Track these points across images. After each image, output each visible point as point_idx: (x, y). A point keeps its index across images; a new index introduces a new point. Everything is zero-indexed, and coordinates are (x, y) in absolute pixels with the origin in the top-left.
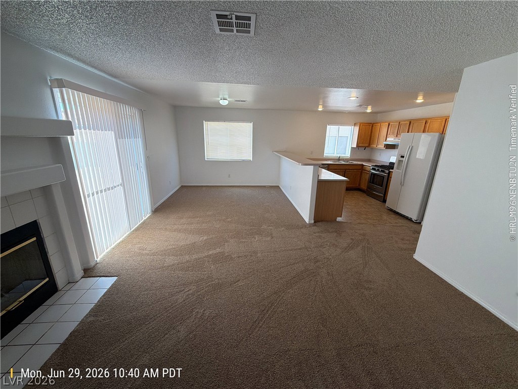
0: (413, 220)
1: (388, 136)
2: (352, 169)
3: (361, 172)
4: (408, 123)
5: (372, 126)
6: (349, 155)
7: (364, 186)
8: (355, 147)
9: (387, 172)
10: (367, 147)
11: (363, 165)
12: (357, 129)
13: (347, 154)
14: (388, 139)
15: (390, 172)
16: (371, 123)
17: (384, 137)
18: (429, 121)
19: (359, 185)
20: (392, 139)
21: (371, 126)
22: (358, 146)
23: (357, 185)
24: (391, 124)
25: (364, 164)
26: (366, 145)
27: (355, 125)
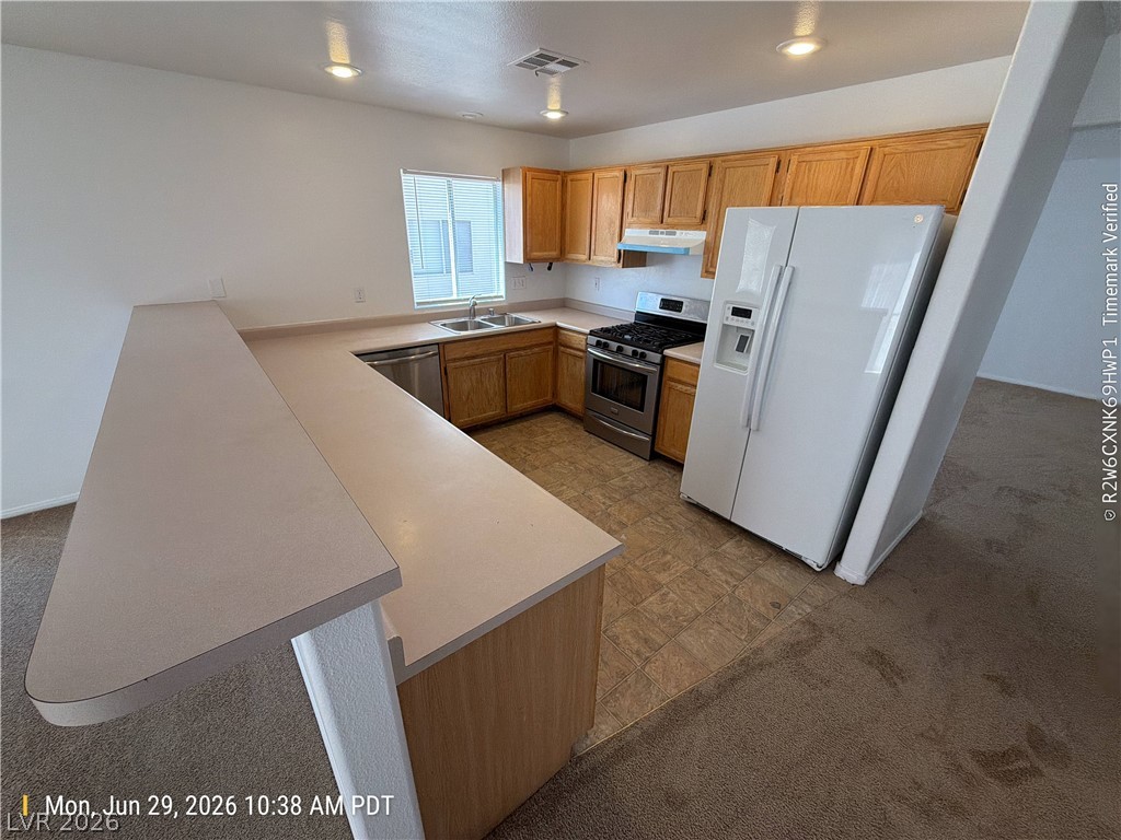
0: (815, 567)
1: (628, 219)
2: (524, 349)
3: (556, 353)
4: (704, 168)
5: (564, 184)
6: (502, 292)
7: (572, 397)
8: (521, 261)
9: (656, 358)
10: (558, 259)
11: (556, 329)
12: (514, 194)
13: (496, 288)
14: (627, 232)
15: (664, 358)
16: (558, 173)
17: (612, 222)
18: (794, 159)
19: (555, 394)
20: (645, 233)
21: (559, 184)
22: (528, 259)
23: (549, 397)
24: (633, 173)
25: (559, 324)
26: (554, 254)
27: (505, 175)
